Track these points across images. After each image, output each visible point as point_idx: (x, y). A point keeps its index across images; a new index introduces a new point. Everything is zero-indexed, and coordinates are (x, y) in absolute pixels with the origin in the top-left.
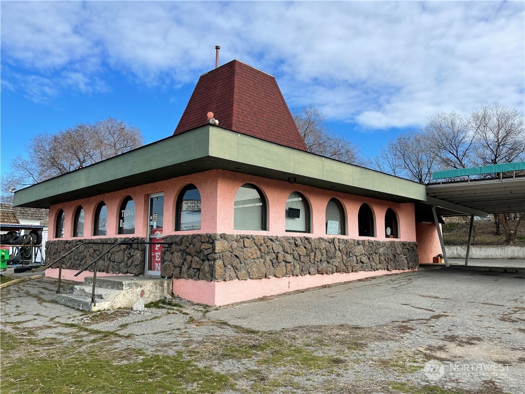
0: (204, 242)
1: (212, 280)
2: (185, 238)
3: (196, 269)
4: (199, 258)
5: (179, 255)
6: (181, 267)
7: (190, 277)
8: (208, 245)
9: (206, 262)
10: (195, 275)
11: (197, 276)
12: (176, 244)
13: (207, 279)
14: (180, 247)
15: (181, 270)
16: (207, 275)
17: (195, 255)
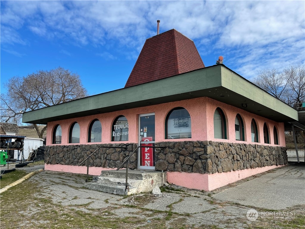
0: (195, 147)
1: (205, 173)
2: (178, 144)
3: (190, 165)
4: (192, 157)
5: (173, 155)
6: (175, 164)
7: (184, 170)
8: (200, 148)
9: (199, 161)
10: (189, 170)
11: (191, 170)
12: (169, 147)
13: (200, 172)
14: (173, 150)
15: (174, 166)
16: (201, 169)
17: (188, 156)
